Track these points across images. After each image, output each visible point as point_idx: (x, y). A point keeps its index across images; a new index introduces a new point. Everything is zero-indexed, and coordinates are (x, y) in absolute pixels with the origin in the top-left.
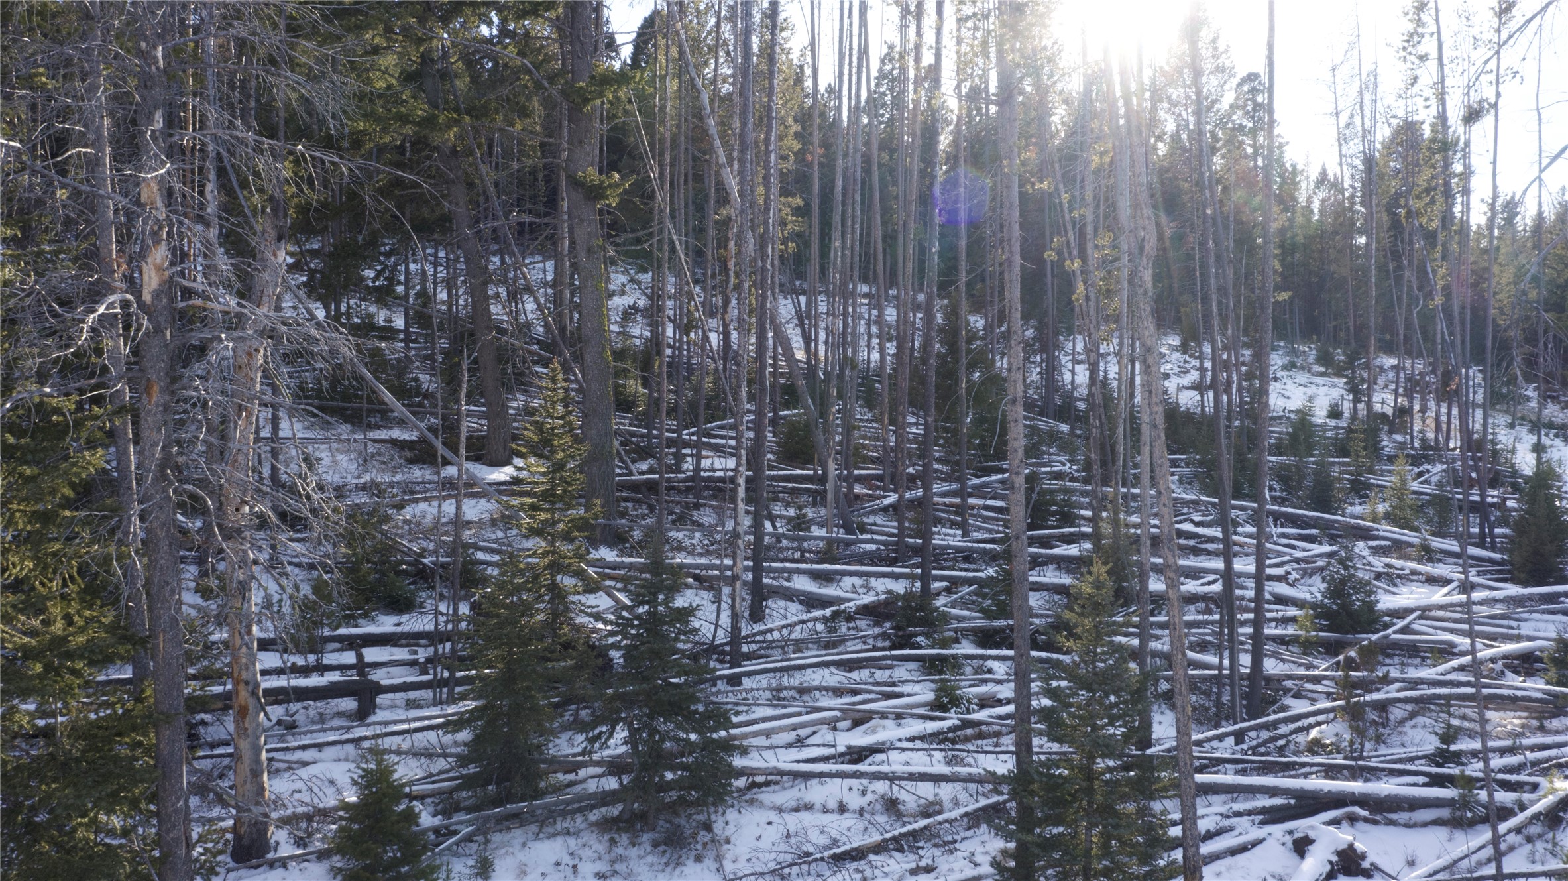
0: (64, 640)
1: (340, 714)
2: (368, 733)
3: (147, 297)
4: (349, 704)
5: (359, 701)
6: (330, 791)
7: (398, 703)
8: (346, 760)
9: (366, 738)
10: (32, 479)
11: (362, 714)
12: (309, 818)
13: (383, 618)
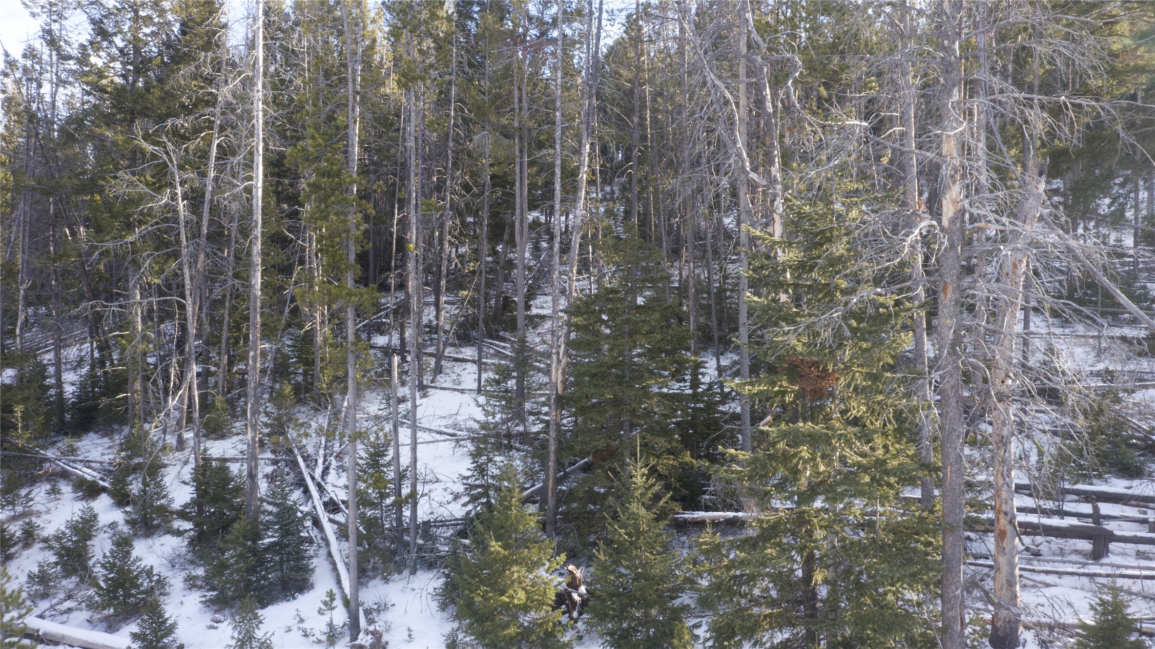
0: (884, 462)
1: (1077, 552)
2: (1102, 572)
3: (945, 223)
4: (1085, 545)
5: (1094, 544)
6: (1068, 611)
7: (1128, 551)
8: (1082, 589)
9: (1100, 575)
10: (867, 350)
11: (1097, 555)
12: (1051, 628)
13: (1114, 481)
